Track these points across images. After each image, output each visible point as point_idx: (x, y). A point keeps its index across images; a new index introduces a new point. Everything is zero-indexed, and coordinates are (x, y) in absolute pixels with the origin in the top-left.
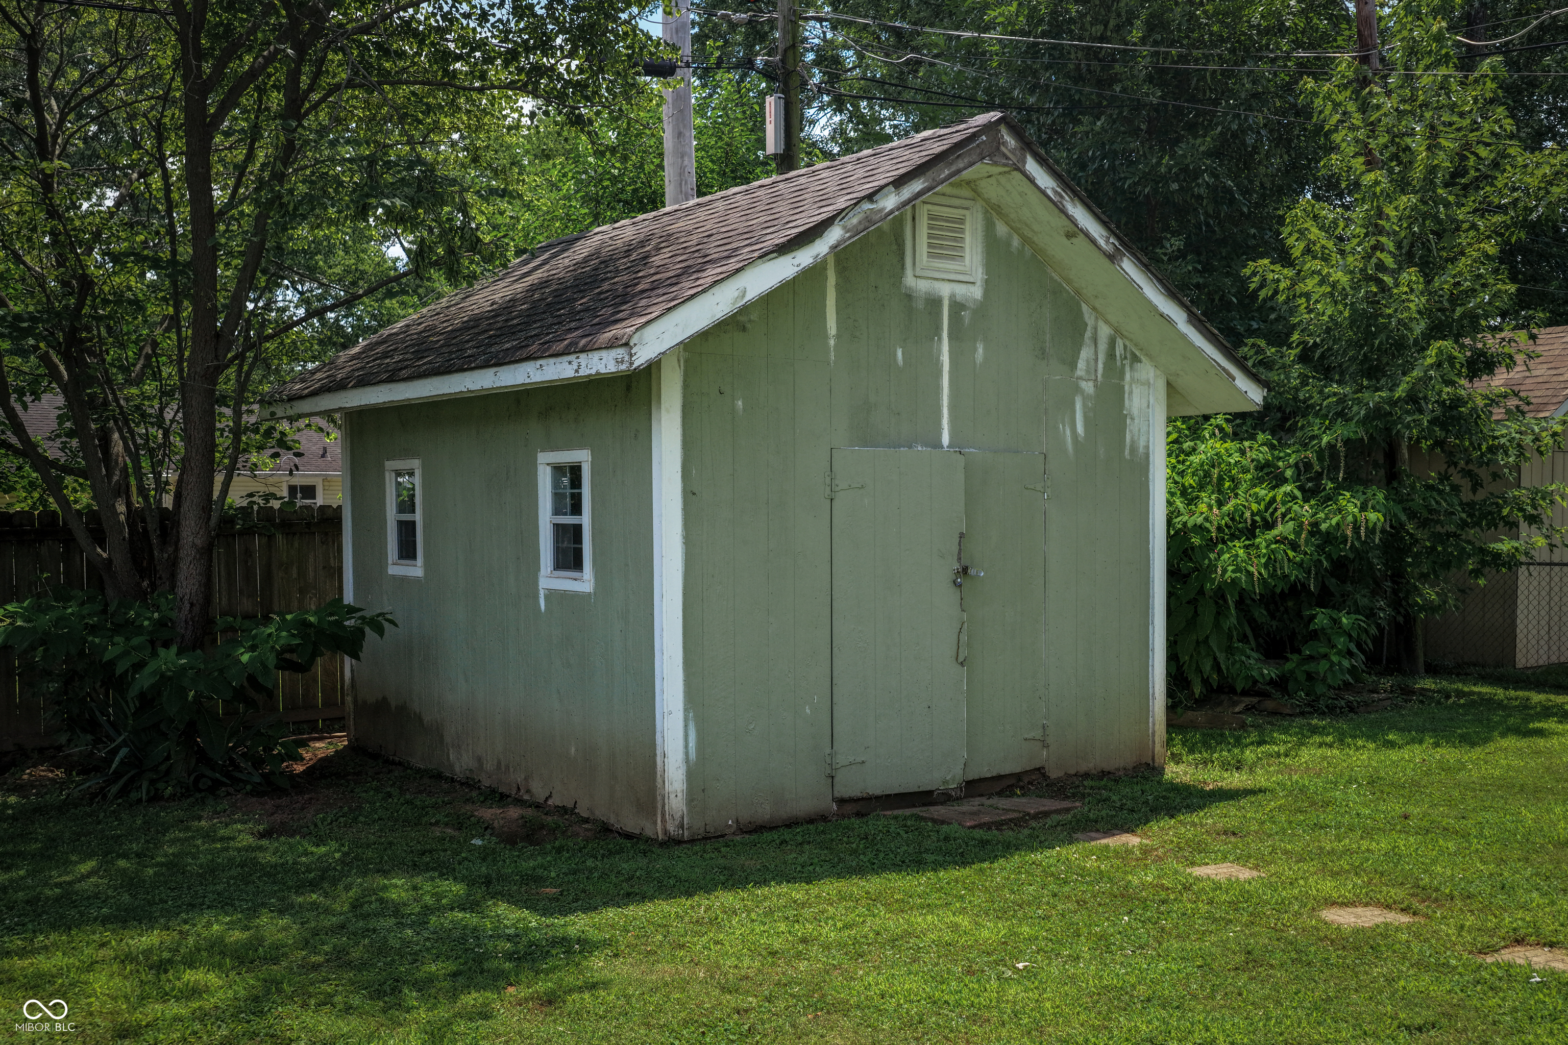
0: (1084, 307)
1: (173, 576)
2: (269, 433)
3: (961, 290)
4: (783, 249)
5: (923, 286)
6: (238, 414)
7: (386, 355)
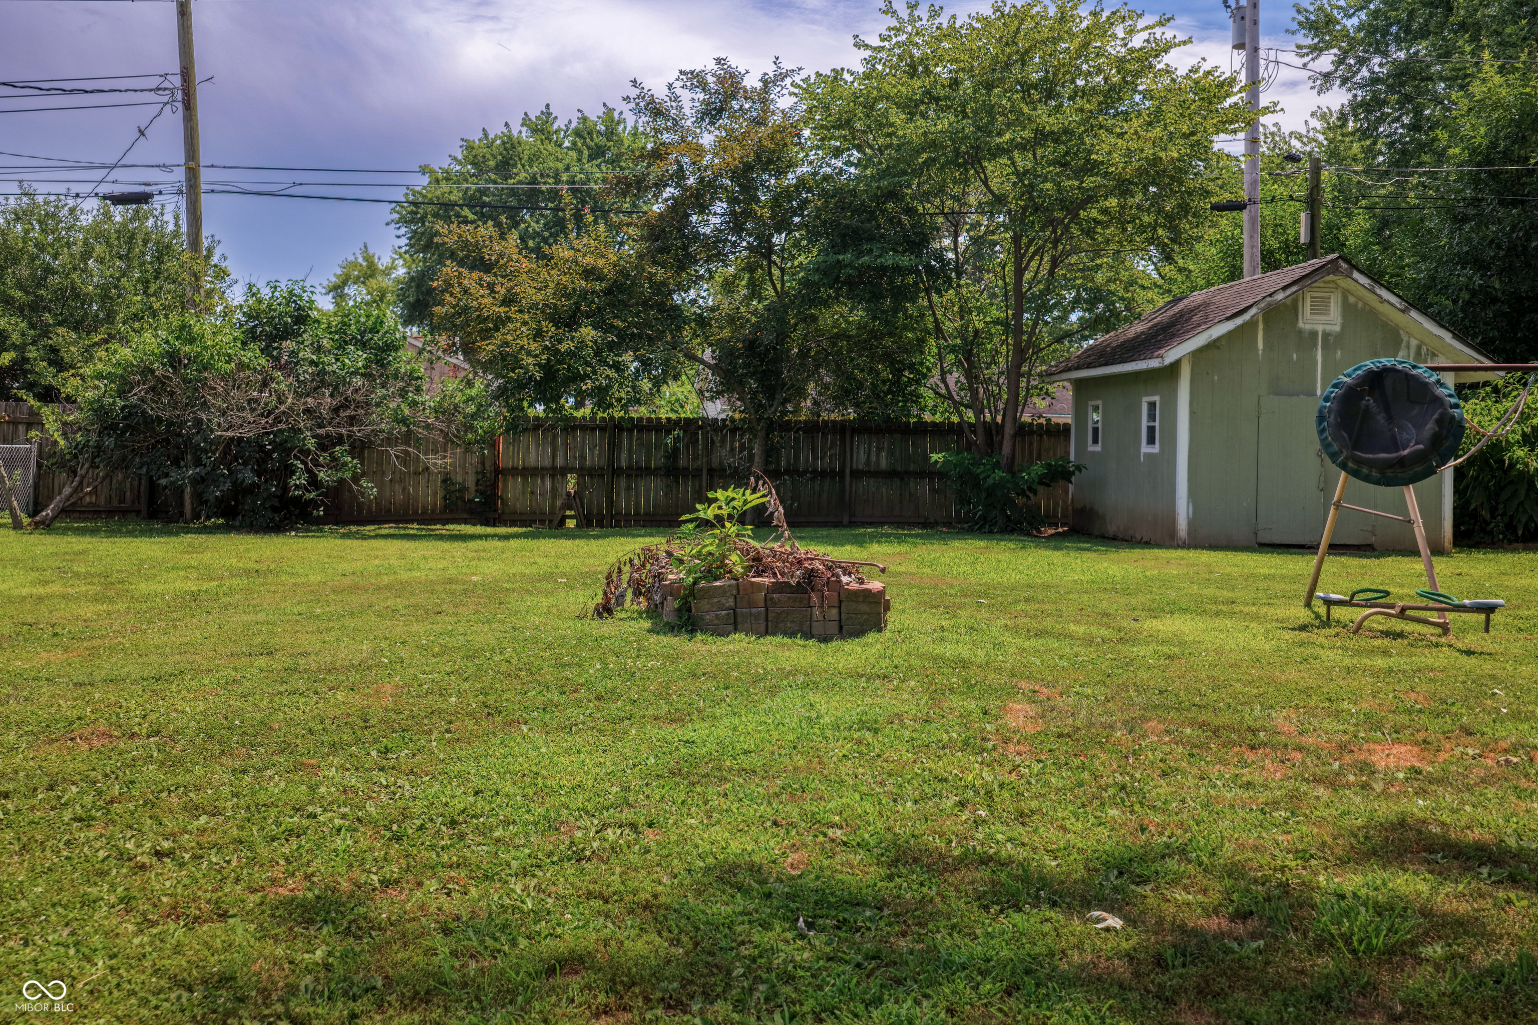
0: (1401, 332)
1: (1001, 448)
2: (1041, 389)
3: (1328, 328)
4: (1228, 319)
5: (1308, 327)
6: (1028, 382)
7: (1089, 356)
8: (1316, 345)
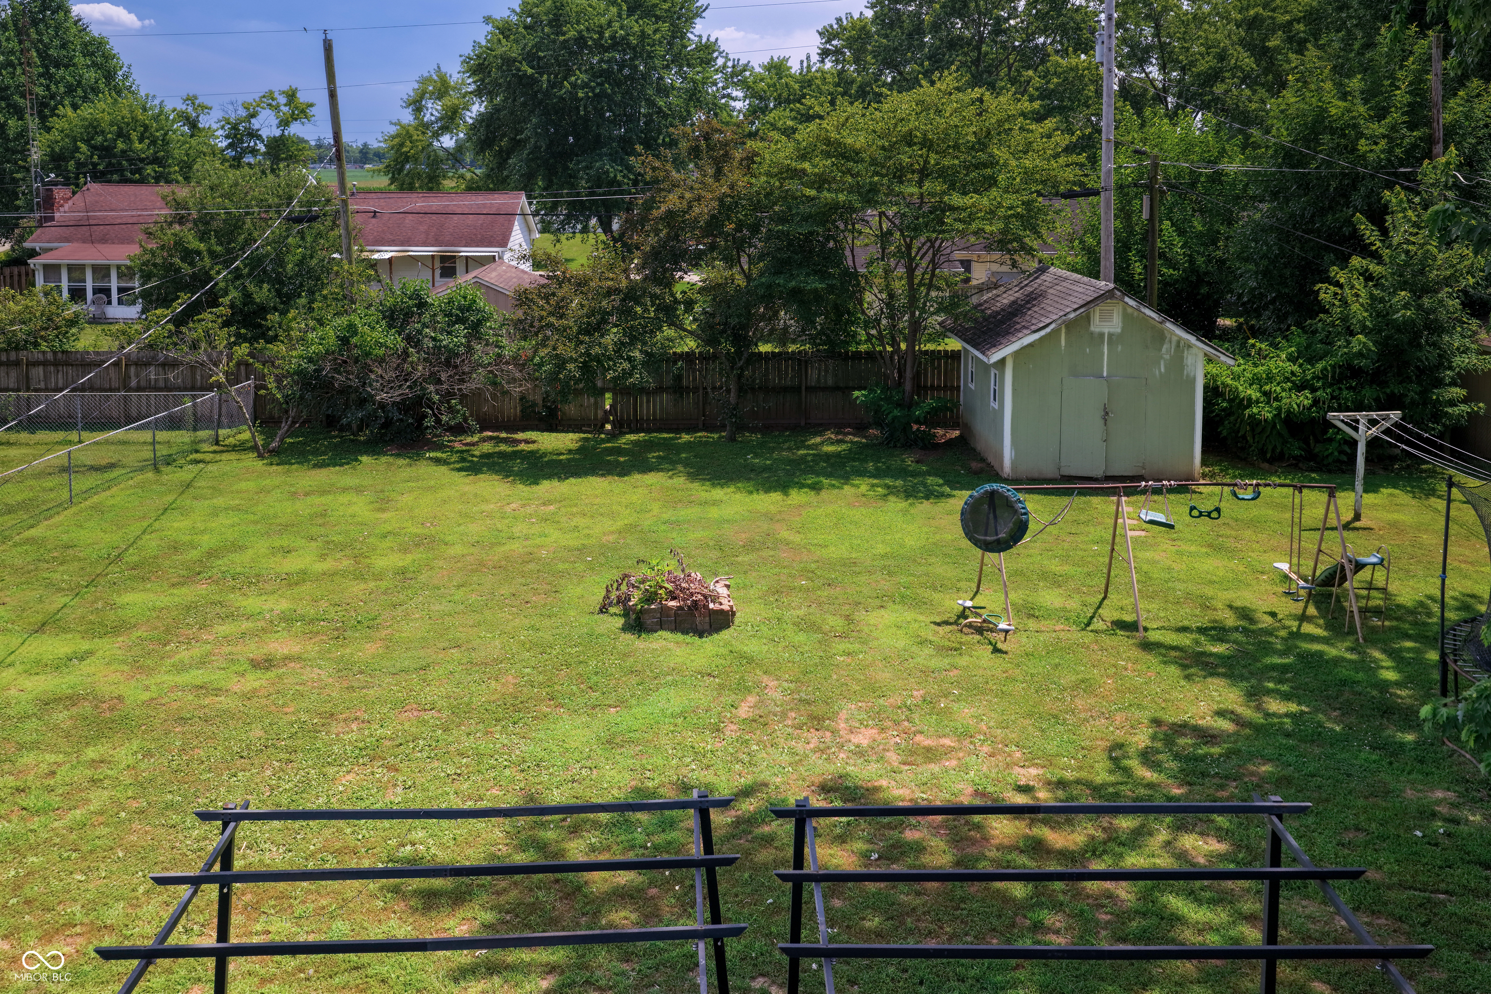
0: (1164, 334)
3: (1112, 330)
5: (1097, 330)
8: (1103, 342)
